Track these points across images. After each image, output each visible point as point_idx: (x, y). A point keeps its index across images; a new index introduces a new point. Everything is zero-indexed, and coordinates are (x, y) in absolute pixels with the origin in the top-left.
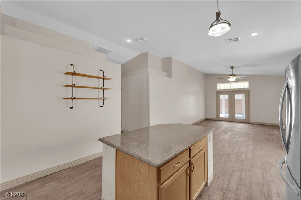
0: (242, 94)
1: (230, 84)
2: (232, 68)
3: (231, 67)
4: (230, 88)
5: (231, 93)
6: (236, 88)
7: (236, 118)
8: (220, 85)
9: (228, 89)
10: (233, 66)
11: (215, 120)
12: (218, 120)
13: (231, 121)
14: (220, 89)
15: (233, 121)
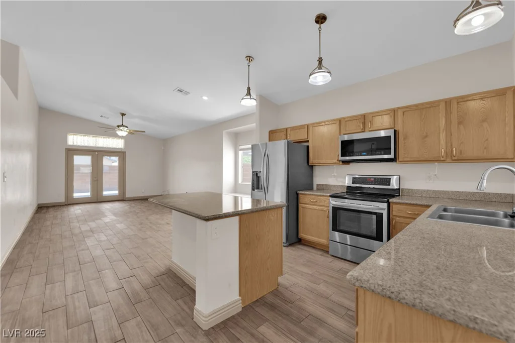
0: (115, 156)
1: (94, 138)
2: (122, 116)
3: (121, 113)
4: (94, 145)
5: (97, 153)
7: (104, 195)
8: (75, 137)
9: (91, 147)
10: (124, 113)
11: (63, 205)
12: (69, 204)
13: (96, 201)
14: (75, 144)
15: (98, 201)
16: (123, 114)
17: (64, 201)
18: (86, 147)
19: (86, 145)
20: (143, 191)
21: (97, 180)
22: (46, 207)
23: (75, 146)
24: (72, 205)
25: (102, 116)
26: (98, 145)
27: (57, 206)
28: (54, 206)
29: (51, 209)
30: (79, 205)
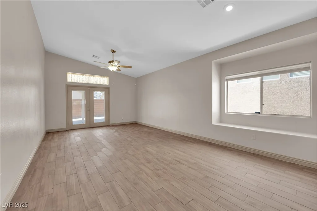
0: (101, 91)
2: (113, 53)
4: (87, 82)
5: (89, 89)
6: (95, 83)
7: (94, 122)
8: (73, 75)
10: (115, 50)
11: (65, 131)
12: (69, 130)
13: (89, 127)
14: (73, 81)
15: (91, 127)
16: (113, 51)
17: (66, 127)
18: (81, 83)
19: (81, 82)
20: (122, 119)
21: (90, 110)
22: (52, 132)
23: (73, 82)
24: (71, 131)
25: (94, 56)
26: (89, 83)
27: (60, 131)
28: (58, 132)
29: (56, 136)
30: (77, 130)
